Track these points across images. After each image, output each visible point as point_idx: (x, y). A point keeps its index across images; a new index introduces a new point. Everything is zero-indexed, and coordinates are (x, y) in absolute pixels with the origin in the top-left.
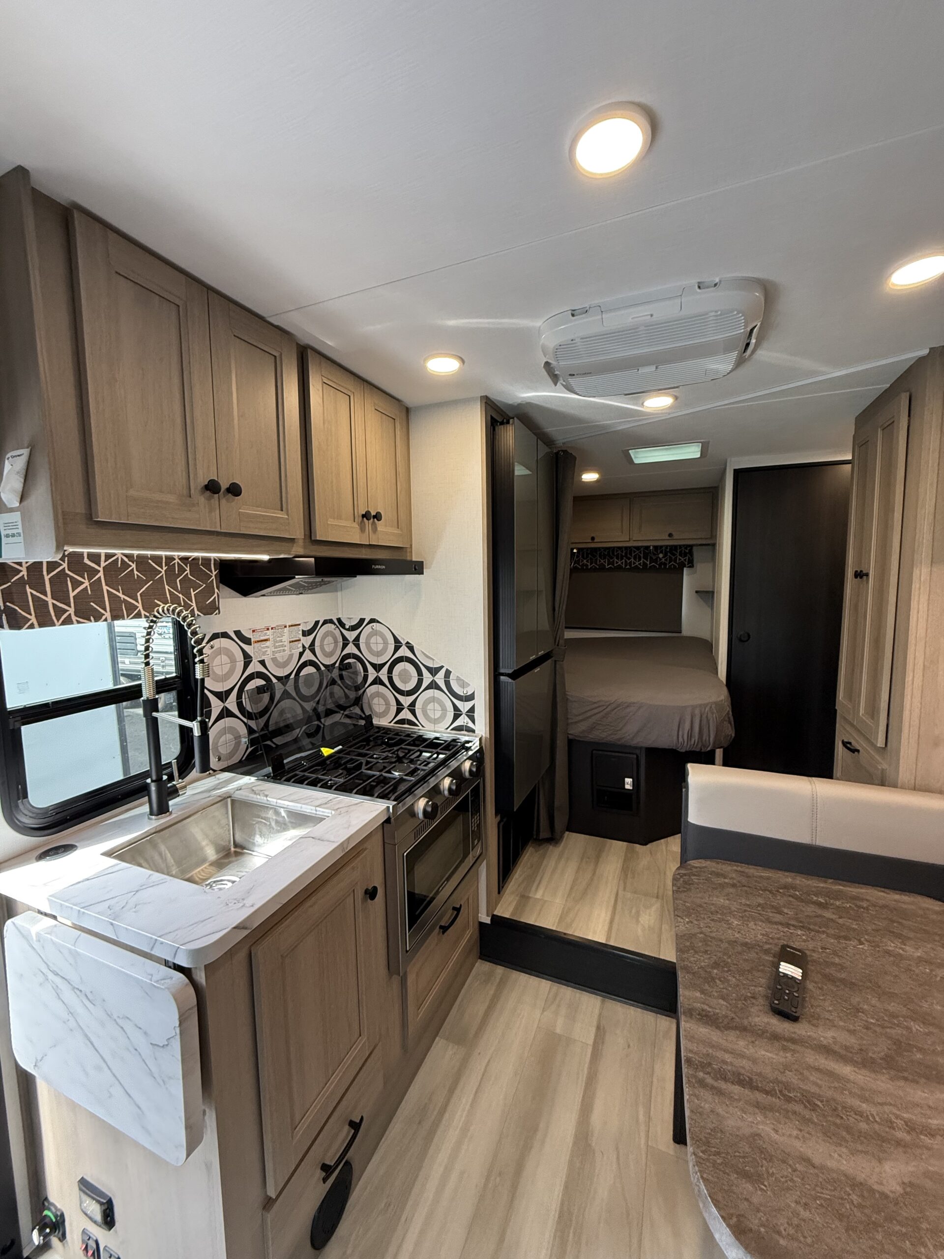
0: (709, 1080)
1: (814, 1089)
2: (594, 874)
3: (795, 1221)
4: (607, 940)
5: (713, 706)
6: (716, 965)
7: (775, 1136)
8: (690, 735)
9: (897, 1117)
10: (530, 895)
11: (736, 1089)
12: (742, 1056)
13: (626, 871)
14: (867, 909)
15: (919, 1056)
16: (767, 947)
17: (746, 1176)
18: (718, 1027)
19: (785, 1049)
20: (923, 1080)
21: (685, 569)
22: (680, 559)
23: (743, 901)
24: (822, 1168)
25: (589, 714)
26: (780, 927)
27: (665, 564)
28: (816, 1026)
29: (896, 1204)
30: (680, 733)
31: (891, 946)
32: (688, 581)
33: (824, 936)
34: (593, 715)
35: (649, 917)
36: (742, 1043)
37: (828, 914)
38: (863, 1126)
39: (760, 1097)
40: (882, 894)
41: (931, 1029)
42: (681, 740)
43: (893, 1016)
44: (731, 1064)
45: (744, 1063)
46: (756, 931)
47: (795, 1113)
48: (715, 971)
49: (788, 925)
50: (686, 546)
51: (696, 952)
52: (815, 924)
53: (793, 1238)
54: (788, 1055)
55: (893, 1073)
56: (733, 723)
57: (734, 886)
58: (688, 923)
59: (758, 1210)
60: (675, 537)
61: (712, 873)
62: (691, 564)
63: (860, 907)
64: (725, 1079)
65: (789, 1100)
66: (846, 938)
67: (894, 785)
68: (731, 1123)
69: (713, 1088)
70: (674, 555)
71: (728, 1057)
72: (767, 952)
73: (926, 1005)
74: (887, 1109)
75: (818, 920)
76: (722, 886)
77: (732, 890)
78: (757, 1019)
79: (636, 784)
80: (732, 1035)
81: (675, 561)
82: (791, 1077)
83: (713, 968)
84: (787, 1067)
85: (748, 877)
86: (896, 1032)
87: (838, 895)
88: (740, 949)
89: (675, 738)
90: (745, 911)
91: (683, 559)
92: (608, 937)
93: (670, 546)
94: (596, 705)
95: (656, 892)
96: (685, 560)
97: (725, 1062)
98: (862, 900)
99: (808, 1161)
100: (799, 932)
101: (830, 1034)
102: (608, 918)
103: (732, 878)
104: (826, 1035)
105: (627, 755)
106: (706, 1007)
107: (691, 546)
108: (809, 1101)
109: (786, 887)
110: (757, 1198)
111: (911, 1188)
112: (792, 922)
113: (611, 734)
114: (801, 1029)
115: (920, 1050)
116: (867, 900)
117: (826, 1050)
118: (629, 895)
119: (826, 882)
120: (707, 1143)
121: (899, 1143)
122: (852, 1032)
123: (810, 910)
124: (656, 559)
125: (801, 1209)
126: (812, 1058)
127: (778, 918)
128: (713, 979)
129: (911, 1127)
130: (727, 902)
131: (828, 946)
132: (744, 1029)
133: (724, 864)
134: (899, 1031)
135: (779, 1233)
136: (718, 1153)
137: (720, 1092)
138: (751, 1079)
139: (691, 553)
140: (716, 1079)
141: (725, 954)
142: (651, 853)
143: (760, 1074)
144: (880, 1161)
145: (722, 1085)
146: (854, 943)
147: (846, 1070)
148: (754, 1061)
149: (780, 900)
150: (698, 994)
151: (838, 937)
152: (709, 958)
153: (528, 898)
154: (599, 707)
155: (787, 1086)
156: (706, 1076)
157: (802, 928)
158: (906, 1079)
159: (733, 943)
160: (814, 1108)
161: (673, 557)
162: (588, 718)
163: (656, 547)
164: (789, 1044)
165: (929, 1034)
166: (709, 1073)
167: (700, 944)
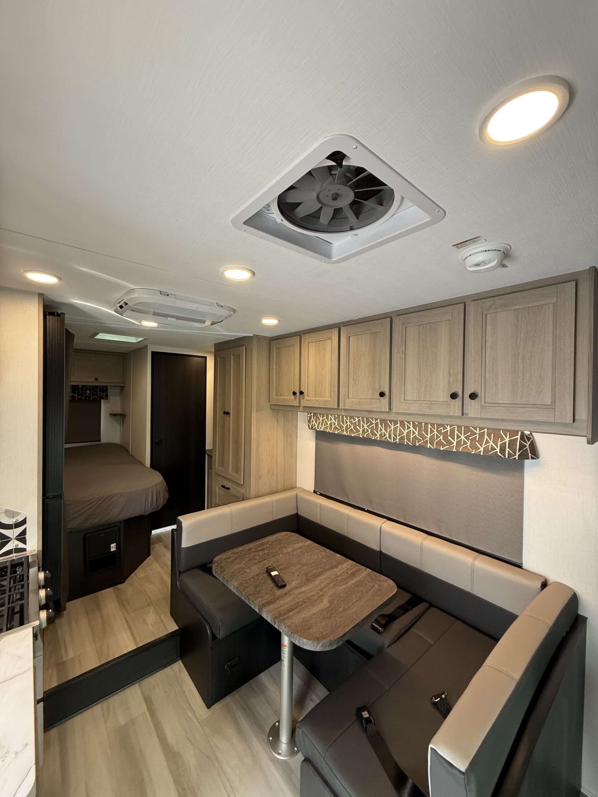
0: (285, 617)
1: (302, 599)
2: (102, 617)
3: (323, 627)
4: (137, 646)
5: (161, 484)
6: (256, 587)
7: (306, 615)
8: (152, 504)
9: (318, 590)
10: (64, 659)
11: (291, 613)
12: (284, 605)
13: (123, 603)
14: (272, 544)
15: (310, 574)
16: (262, 572)
17: (309, 629)
18: (273, 603)
19: (290, 595)
20: (315, 579)
21: (102, 401)
22: (100, 394)
23: (244, 562)
24: (317, 613)
25: (84, 510)
26: (259, 564)
27: (89, 397)
28: (290, 584)
29: (330, 607)
30: (146, 504)
31: (285, 551)
32: (105, 408)
33: (271, 559)
34: (88, 509)
35: (151, 618)
36: (281, 602)
37: (266, 551)
38: (315, 598)
39: (296, 610)
40: (272, 537)
41: (308, 566)
42: (147, 507)
43: (300, 569)
44: (285, 609)
45: (287, 606)
46: (255, 569)
47: (304, 607)
48: (258, 589)
49: (261, 562)
50: (104, 387)
51: (248, 588)
52: (266, 557)
53: (325, 630)
54: (292, 595)
55: (310, 582)
56: (168, 491)
57: (236, 559)
58: (236, 580)
59: (317, 632)
60: (100, 380)
61: (225, 559)
62: (107, 397)
63: (270, 544)
64: (287, 614)
65: (301, 605)
66: (276, 556)
67: (249, 498)
68: (297, 621)
69: (287, 618)
70: (96, 391)
71: (282, 608)
72: (263, 573)
73: (302, 561)
74: (315, 590)
75: (265, 555)
76: (233, 561)
77: (236, 561)
78: (278, 593)
79: (117, 547)
80: (277, 602)
81: (97, 395)
82: (297, 600)
83: (256, 588)
84: (294, 599)
85: (237, 553)
86: (303, 572)
87: (262, 544)
88: (256, 578)
89: (144, 507)
90: (247, 565)
91: (102, 394)
92: (136, 643)
93: (92, 386)
94: (89, 503)
95: (146, 603)
96: (104, 395)
97: (283, 610)
98: (269, 542)
99: (314, 614)
100: (265, 562)
101: (294, 583)
102: (129, 634)
103: (233, 557)
104: (294, 584)
105: (113, 529)
106: (266, 601)
107: (107, 387)
108: (304, 602)
109: (249, 550)
110: (315, 631)
111: (329, 602)
112: (261, 560)
113: (102, 519)
114: (288, 587)
115: (310, 572)
116: (270, 541)
117: (297, 588)
118: (133, 614)
119: (257, 542)
120: (298, 631)
121: (322, 595)
122: (297, 579)
123: (261, 553)
124: (83, 394)
125: (321, 624)
126: (297, 592)
127: (256, 561)
128: (259, 591)
129: (321, 590)
130: (239, 566)
131: (274, 561)
132: (279, 598)
133: (225, 553)
134: (303, 571)
135: (323, 632)
136: (301, 631)
137: (288, 618)
138: (291, 608)
139: (107, 390)
140: (285, 615)
141: (255, 582)
142: (130, 585)
143: (292, 605)
144: (323, 601)
145: (287, 615)
146: (278, 556)
147: (303, 589)
148: (287, 603)
149: (252, 555)
150: (260, 599)
151: (274, 557)
152: (253, 586)
153: (64, 663)
154: (93, 502)
155: (298, 603)
156: (283, 617)
157: (265, 560)
158: (313, 581)
159: (253, 577)
160: (306, 602)
161: (95, 393)
162: (84, 512)
163: (83, 386)
164: (290, 593)
165: (308, 568)
166: (282, 616)
167: (246, 584)
